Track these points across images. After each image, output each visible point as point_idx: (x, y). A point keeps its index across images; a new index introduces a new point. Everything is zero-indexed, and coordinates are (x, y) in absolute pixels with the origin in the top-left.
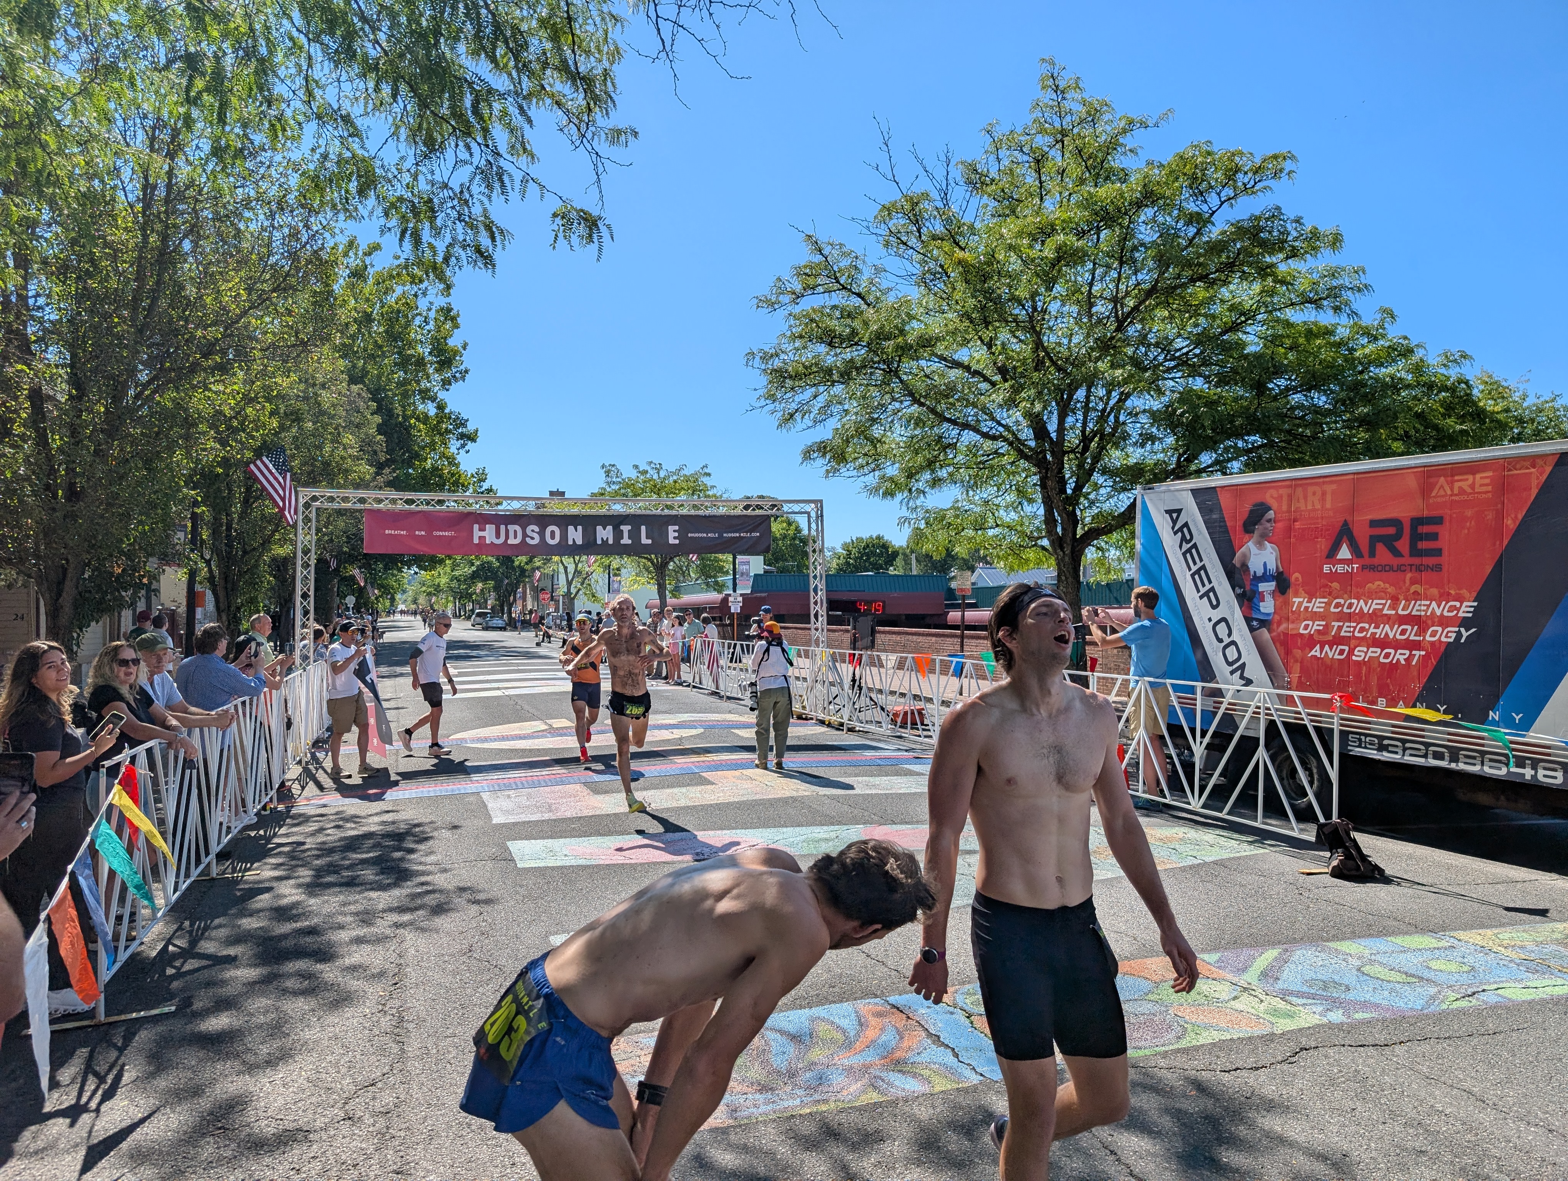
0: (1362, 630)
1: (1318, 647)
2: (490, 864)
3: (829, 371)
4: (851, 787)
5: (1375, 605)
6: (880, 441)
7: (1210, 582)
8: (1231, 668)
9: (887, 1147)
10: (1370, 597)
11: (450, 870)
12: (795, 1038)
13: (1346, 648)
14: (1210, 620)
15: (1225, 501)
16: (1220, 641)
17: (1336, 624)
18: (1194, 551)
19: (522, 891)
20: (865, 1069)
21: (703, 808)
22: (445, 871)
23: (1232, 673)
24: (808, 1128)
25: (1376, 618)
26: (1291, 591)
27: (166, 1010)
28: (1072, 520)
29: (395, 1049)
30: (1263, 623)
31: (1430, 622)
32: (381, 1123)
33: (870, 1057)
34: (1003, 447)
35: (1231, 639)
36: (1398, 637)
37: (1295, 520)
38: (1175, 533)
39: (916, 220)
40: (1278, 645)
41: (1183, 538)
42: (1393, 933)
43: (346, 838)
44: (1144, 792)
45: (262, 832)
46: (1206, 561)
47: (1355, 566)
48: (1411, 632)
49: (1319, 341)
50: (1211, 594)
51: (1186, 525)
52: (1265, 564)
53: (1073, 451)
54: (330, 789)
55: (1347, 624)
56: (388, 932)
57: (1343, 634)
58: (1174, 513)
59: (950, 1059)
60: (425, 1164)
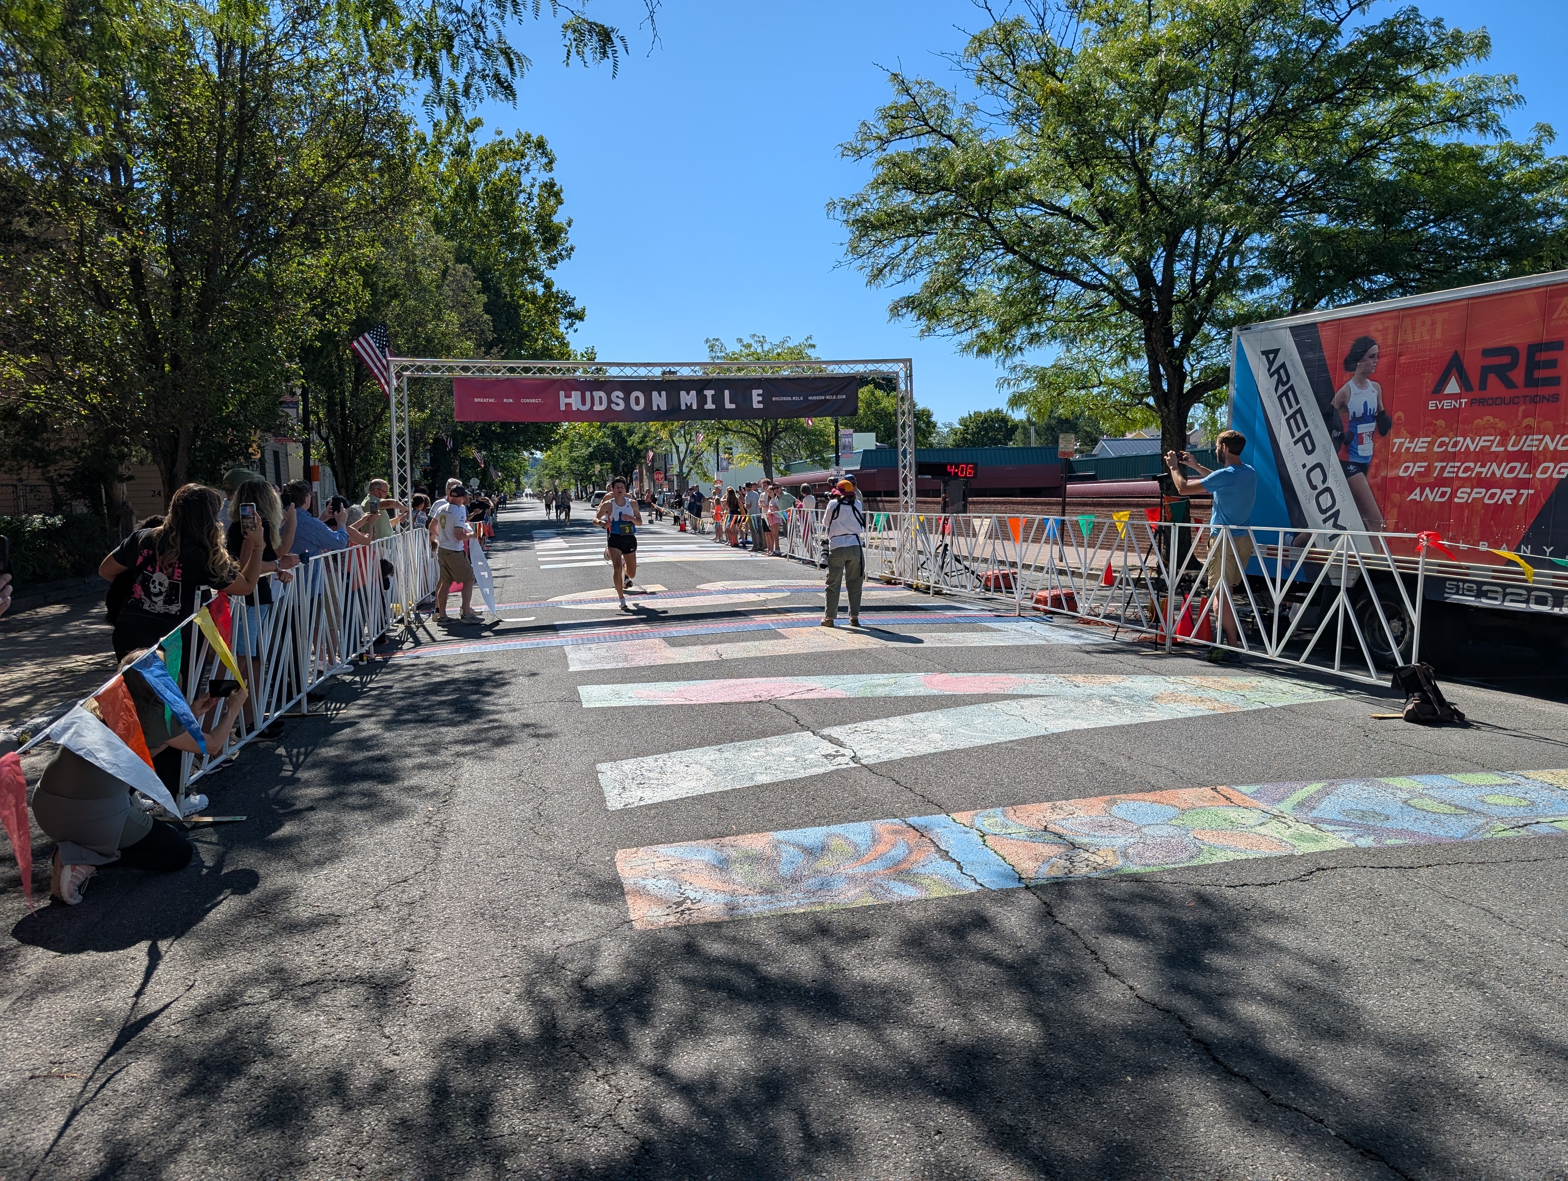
0: (1467, 469)
1: (1418, 491)
2: (557, 705)
3: (914, 219)
4: (921, 641)
5: (1483, 442)
6: (972, 294)
7: (1306, 426)
8: (1324, 516)
9: (869, 943)
10: (1477, 434)
11: (519, 709)
12: (811, 852)
13: (1449, 490)
14: (1304, 466)
15: (1325, 335)
16: (1314, 488)
17: (1439, 465)
18: (1290, 393)
19: (581, 727)
20: (869, 876)
21: (772, 658)
22: (515, 710)
23: (1325, 521)
24: (802, 926)
25: (1483, 456)
26: (1392, 431)
27: (238, 818)
28: (1179, 375)
29: (432, 853)
30: (1363, 467)
31: (1542, 458)
32: (406, 910)
33: (877, 867)
34: (1107, 299)
35: (1325, 485)
36: (1506, 475)
37: (1400, 355)
38: (1271, 375)
39: (1010, 50)
40: (1376, 490)
41: (1280, 381)
42: (1456, 771)
43: (430, 684)
44: (1222, 643)
45: (357, 679)
46: (1303, 404)
47: (1463, 401)
48: (1520, 471)
49: (1459, 166)
50: (1307, 439)
51: (1283, 366)
52: (1365, 404)
53: (1181, 301)
54: (427, 644)
55: (1451, 464)
56: (449, 760)
57: (1445, 475)
58: (1271, 354)
59: (953, 870)
60: (436, 944)
